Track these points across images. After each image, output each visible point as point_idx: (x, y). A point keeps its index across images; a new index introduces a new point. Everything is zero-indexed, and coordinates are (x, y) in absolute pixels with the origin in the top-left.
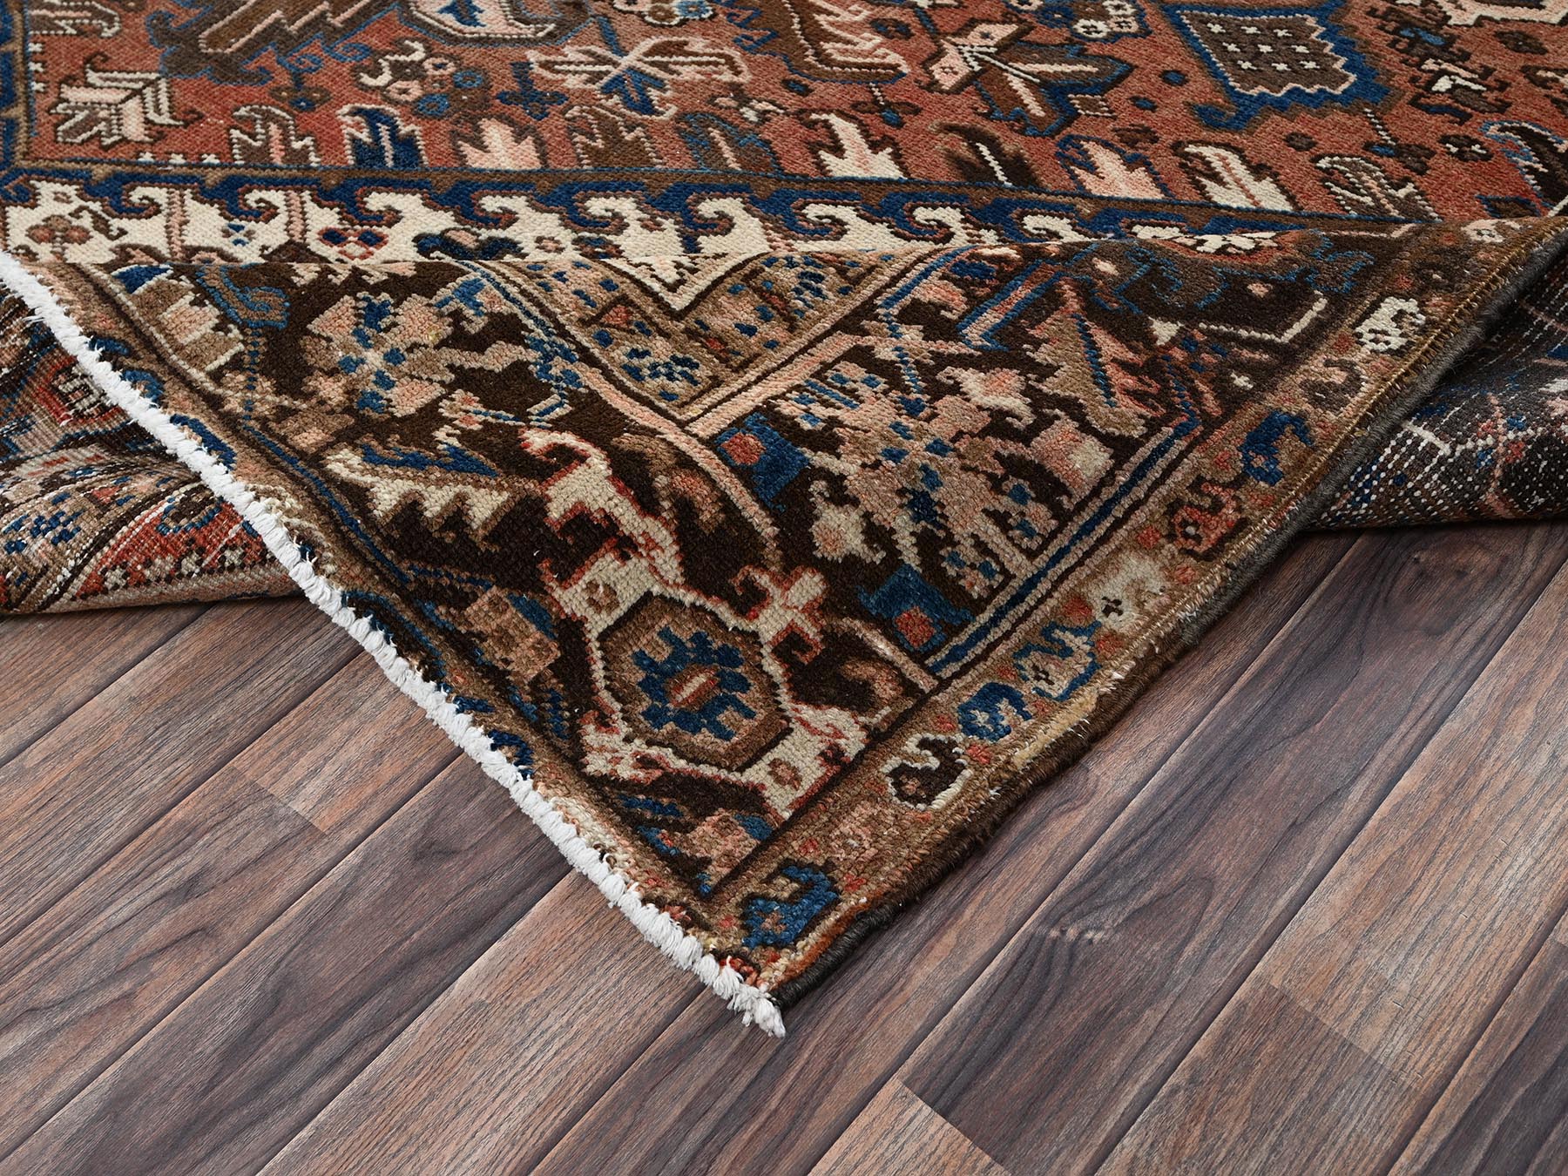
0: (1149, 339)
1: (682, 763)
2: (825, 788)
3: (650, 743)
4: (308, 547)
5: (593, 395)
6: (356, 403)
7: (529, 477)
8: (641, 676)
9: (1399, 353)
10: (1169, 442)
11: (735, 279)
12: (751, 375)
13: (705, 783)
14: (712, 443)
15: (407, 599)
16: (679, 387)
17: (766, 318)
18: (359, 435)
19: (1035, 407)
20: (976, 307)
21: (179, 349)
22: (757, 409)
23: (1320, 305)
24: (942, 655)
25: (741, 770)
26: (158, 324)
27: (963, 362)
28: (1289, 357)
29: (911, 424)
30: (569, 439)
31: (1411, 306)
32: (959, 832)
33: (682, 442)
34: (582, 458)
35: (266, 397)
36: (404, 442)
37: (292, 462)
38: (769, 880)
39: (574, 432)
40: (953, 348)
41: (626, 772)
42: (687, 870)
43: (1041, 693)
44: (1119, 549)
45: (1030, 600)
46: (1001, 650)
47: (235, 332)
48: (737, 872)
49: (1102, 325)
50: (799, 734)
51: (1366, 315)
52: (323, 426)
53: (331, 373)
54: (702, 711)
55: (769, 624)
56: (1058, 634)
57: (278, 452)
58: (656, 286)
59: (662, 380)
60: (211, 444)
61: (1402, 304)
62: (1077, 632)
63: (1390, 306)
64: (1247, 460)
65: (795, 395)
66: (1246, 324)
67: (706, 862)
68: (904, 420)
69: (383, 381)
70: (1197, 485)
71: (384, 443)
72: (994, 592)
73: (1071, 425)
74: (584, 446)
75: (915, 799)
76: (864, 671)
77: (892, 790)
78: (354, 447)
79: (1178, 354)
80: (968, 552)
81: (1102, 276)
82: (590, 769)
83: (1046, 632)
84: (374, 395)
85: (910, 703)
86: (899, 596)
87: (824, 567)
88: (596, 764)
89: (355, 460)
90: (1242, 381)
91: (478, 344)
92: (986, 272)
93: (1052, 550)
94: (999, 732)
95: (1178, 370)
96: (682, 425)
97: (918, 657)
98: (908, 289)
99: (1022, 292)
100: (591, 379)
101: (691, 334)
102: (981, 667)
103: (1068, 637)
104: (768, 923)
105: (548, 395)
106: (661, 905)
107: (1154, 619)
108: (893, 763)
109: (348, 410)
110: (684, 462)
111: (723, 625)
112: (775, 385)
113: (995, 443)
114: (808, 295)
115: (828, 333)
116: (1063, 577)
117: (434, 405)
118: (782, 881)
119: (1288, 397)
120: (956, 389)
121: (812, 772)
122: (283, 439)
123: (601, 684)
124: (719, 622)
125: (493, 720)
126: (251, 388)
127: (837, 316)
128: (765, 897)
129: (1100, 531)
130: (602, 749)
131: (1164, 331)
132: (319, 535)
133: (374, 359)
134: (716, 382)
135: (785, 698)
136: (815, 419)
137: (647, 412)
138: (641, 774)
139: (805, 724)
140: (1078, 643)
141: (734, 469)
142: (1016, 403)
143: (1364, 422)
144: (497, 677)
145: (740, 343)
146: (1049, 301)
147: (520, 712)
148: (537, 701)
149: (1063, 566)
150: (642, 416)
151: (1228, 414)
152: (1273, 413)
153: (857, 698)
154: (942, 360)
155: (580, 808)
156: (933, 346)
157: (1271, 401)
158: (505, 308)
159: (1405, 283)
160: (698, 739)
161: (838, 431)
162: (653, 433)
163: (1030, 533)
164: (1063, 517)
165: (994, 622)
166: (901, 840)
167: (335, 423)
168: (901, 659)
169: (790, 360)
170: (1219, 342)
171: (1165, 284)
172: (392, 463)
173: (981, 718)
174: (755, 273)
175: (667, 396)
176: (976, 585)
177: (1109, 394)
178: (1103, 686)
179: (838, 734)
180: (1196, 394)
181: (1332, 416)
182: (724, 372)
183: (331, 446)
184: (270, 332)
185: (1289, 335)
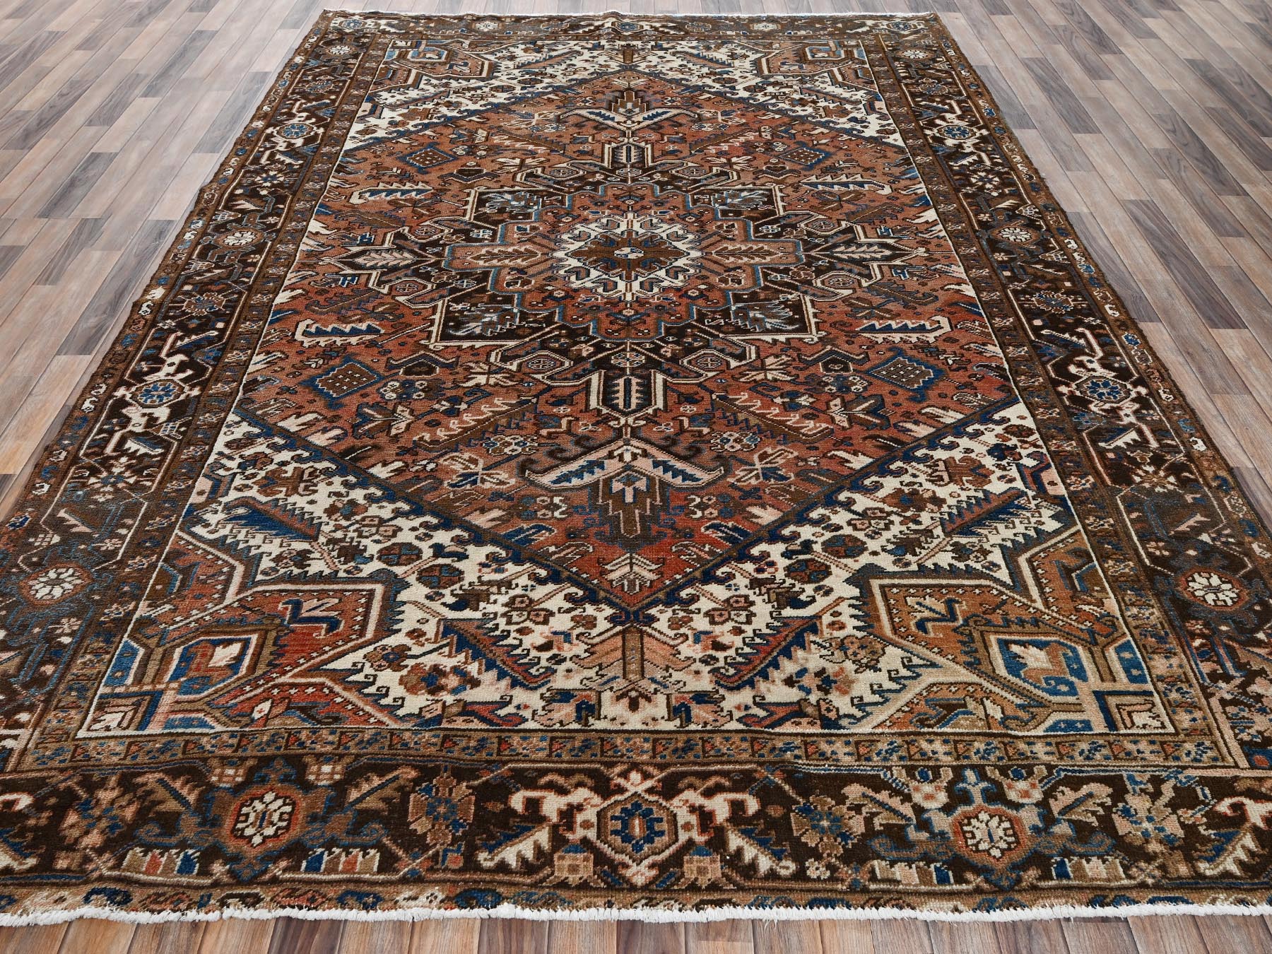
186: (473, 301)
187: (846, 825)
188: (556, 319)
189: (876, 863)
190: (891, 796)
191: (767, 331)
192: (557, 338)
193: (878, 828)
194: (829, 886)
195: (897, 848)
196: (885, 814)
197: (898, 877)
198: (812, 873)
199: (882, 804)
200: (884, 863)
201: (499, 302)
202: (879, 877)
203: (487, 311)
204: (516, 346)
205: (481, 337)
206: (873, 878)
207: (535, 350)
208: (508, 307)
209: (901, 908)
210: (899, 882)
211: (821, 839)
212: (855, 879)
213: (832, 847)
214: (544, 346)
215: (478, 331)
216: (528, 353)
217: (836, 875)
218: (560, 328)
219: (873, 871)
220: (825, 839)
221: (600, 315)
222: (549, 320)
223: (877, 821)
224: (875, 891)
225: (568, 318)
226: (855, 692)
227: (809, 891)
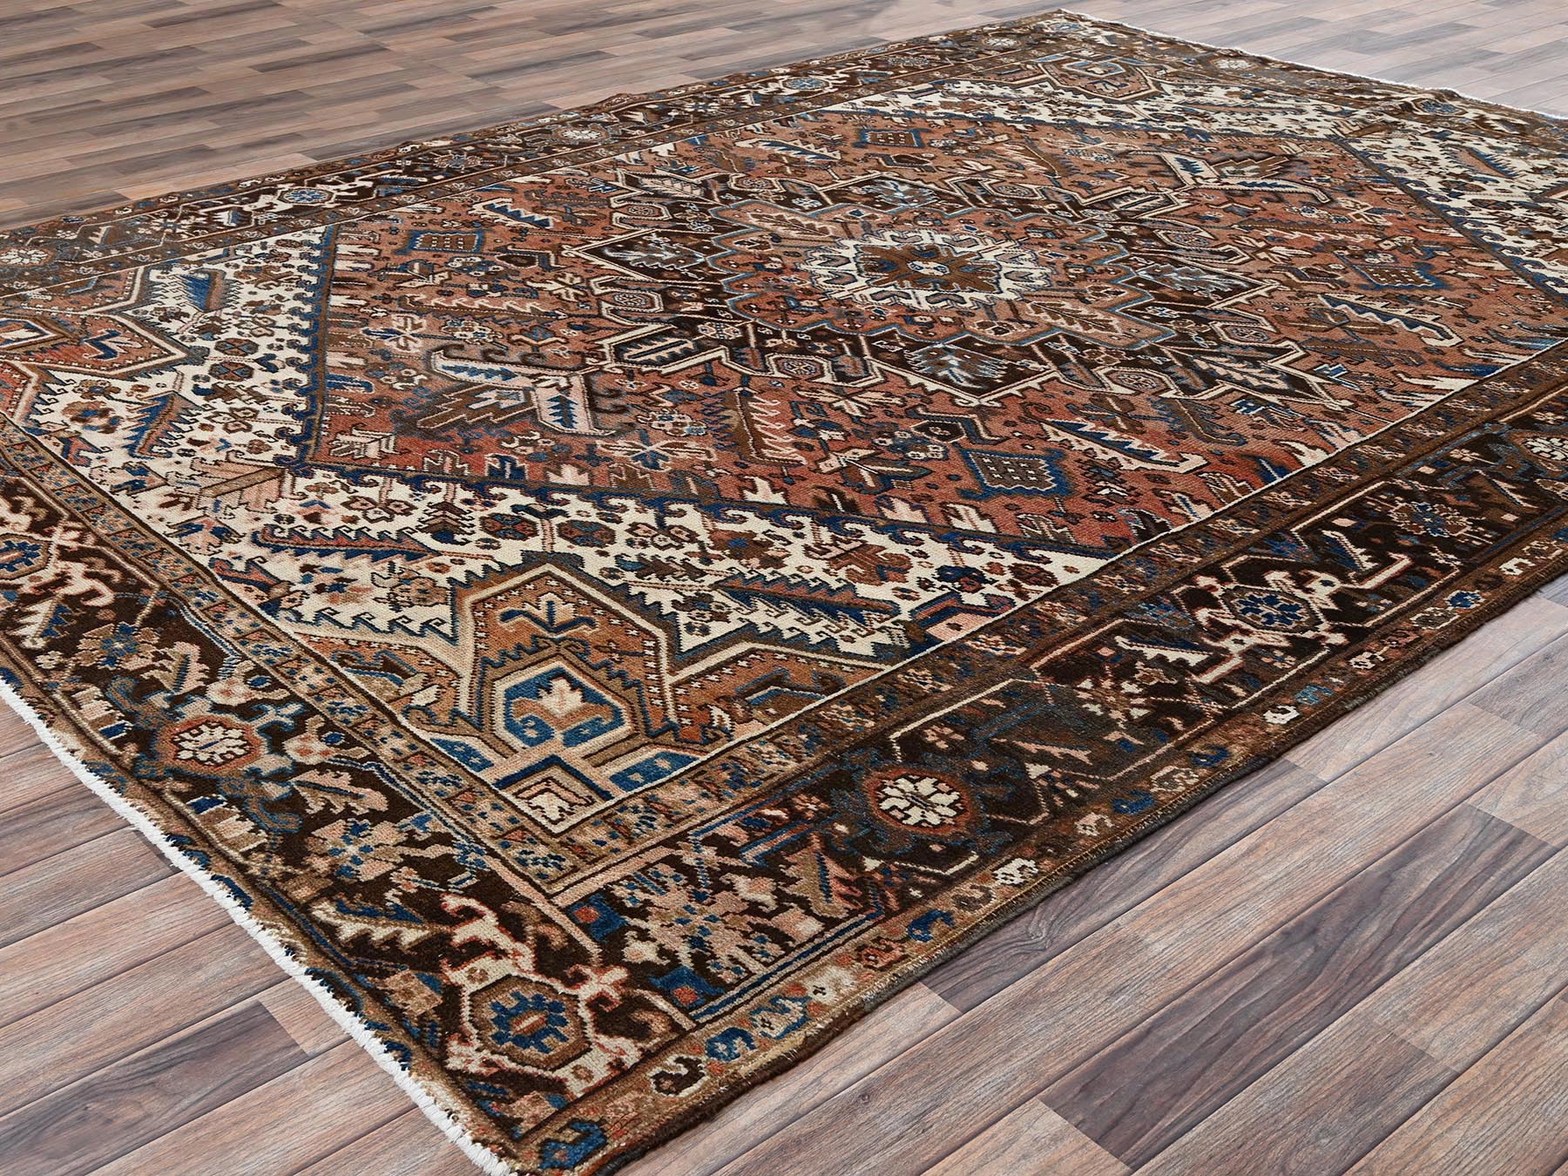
0: (861, 868)
1: (513, 1065)
2: (608, 1083)
3: (493, 1053)
4: (291, 950)
5: (493, 873)
6: (336, 873)
7: (444, 924)
8: (494, 1015)
9: (1019, 886)
10: (862, 921)
11: (598, 818)
12: (599, 866)
13: (527, 1077)
14: (566, 911)
15: (349, 973)
16: (551, 871)
17: (613, 837)
18: (335, 893)
19: (778, 901)
20: (753, 841)
21: (224, 841)
22: (599, 890)
23: (975, 858)
24: (702, 1010)
25: (553, 1070)
26: (214, 831)
27: (739, 871)
28: (949, 882)
29: (697, 907)
30: (473, 903)
31: (1031, 864)
32: (695, 1109)
33: (547, 909)
34: (480, 916)
35: (277, 866)
36: (365, 899)
37: (290, 908)
38: (560, 1131)
39: (477, 899)
40: (734, 862)
41: (473, 1068)
42: (507, 1125)
43: (765, 1035)
44: (825, 964)
45: (765, 985)
46: (742, 1009)
47: (263, 833)
48: (539, 1127)
49: (832, 858)
50: (596, 1051)
51: (1002, 865)
52: (311, 885)
53: (323, 855)
54: (533, 1037)
55: (586, 992)
56: (781, 1001)
57: (281, 901)
58: (544, 822)
59: (540, 866)
60: (237, 893)
61: (1025, 862)
62: (794, 1000)
63: (1018, 862)
64: (911, 932)
65: (625, 882)
66: (923, 864)
67: (520, 1120)
68: (693, 905)
69: (355, 860)
70: (878, 940)
71: (351, 899)
72: (740, 981)
73: (800, 911)
74: (483, 908)
75: (668, 1092)
76: (646, 1016)
77: (653, 1086)
78: (332, 901)
79: (878, 877)
80: (725, 962)
81: (838, 833)
82: (449, 1066)
83: (773, 1000)
84: (349, 868)
85: (674, 1036)
86: (678, 980)
87: (630, 966)
88: (454, 1063)
89: (332, 910)
90: (915, 893)
91: (424, 845)
92: (764, 825)
93: (780, 963)
94: (732, 1055)
95: (876, 884)
96: (549, 897)
97: (685, 1011)
98: (712, 828)
99: (785, 836)
100: (493, 864)
101: (562, 844)
102: (727, 1018)
103: (788, 1004)
104: (557, 1155)
105: (463, 871)
106: (485, 1144)
107: (846, 998)
108: (657, 1070)
109: (329, 876)
110: (547, 920)
111: (555, 992)
112: (615, 874)
113: (749, 918)
114: (644, 827)
115: (653, 847)
116: (788, 974)
117: (388, 874)
118: (569, 1131)
119: (944, 902)
120: (730, 887)
121: (601, 1072)
122: (285, 893)
123: (466, 1019)
124: (552, 989)
125: (389, 1036)
126: (268, 861)
127: (661, 838)
128: (557, 1141)
129: (812, 956)
130: (460, 1055)
131: (871, 864)
132: (300, 944)
133: (352, 850)
134: (575, 869)
135: (590, 1031)
136: (635, 901)
137: (526, 885)
138: (484, 1070)
139: (601, 1046)
140: (796, 1007)
141: (578, 925)
142: (768, 899)
143: (989, 918)
144: (398, 1013)
145: (595, 849)
146: (803, 842)
147: (408, 1031)
148: (421, 1026)
149: (788, 970)
150: (523, 888)
151: (903, 910)
152: (931, 910)
153: (639, 1032)
154: (725, 869)
155: (440, 1088)
156: (721, 860)
157: (931, 904)
158: (444, 830)
159: (1029, 852)
160: (527, 1052)
161: (650, 909)
162: (528, 901)
163: (767, 956)
164: (788, 950)
165: (740, 995)
166: (657, 1109)
167: (320, 884)
168: (673, 1011)
169: (626, 859)
170: (904, 872)
171: (877, 841)
172: (355, 913)
173: (721, 1047)
174: (610, 815)
175: (541, 876)
176: (728, 977)
177: (828, 896)
178: (809, 1031)
179: (622, 1052)
180: (885, 899)
181: (969, 914)
182: (580, 863)
183: (316, 899)
184: (287, 835)
185: (951, 871)
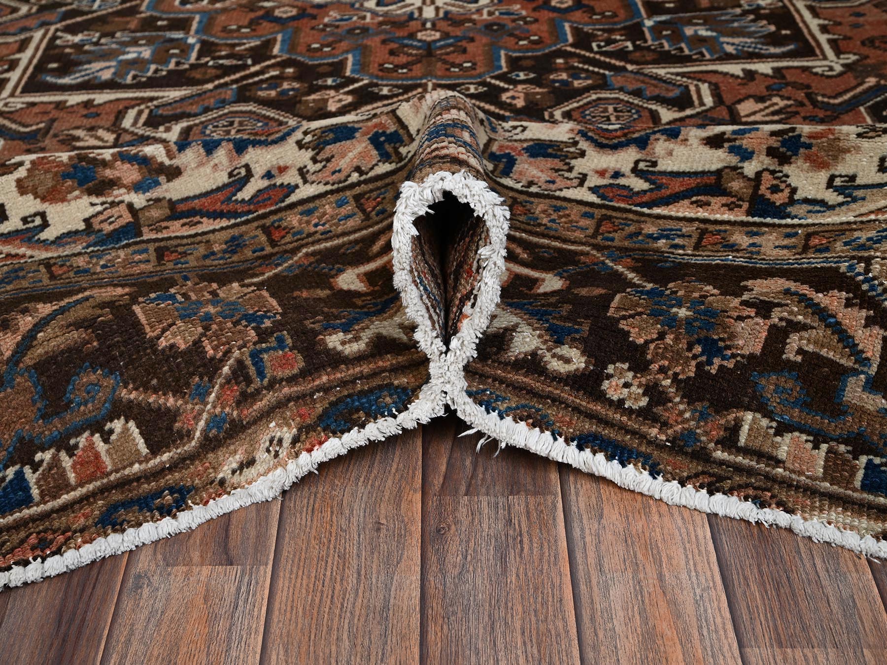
186: (108, 28)
187: (725, 327)
188: (276, 50)
189: (749, 416)
190: (849, 304)
191: (727, 58)
192: (274, 82)
193: (790, 354)
194: (633, 425)
195: (806, 406)
196: (820, 333)
197: (782, 453)
198: (613, 389)
199: (822, 314)
200: (765, 422)
201: (162, 28)
202: (742, 441)
203: (135, 42)
204: (182, 99)
205: (111, 85)
206: (729, 441)
207: (223, 103)
208: (178, 35)
209: (762, 505)
210: (778, 462)
211: (661, 336)
212: (691, 433)
213: (677, 357)
214: (243, 96)
215: (106, 75)
216: (207, 110)
217: (658, 410)
218: (283, 64)
219: (735, 429)
220: (669, 339)
221: (368, 42)
222: (261, 53)
223: (794, 341)
224: (722, 463)
225: (302, 48)
226: (843, 168)
227: (591, 416)
